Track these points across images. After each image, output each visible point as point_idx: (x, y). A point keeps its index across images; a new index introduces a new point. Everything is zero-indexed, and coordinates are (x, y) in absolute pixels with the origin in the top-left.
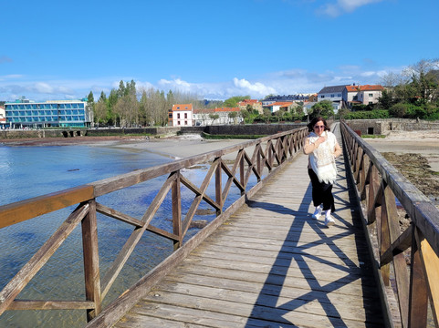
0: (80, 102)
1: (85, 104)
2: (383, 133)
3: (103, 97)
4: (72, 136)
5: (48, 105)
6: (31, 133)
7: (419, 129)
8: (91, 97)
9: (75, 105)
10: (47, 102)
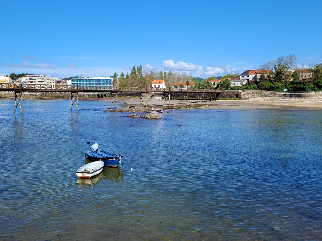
0: (110, 78)
1: (112, 79)
2: (242, 98)
3: (122, 75)
4: (102, 97)
5: (93, 80)
6: (82, 95)
7: (268, 96)
8: (115, 76)
9: (107, 80)
10: (93, 78)
